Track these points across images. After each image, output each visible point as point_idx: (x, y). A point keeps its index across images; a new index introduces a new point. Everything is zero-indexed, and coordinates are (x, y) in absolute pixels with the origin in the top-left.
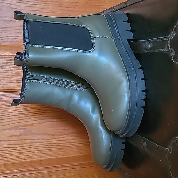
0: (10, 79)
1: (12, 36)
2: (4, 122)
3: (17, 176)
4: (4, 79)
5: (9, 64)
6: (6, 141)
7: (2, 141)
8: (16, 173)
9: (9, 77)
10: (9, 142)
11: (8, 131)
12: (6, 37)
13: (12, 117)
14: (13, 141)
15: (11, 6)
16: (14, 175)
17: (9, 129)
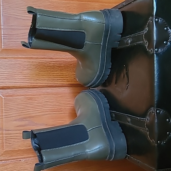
0: (16, 77)
1: (18, 42)
2: (12, 114)
3: (23, 161)
4: (11, 77)
5: (15, 65)
6: (14, 130)
7: (10, 131)
8: (22, 158)
9: (16, 75)
10: (16, 131)
11: (15, 122)
12: (12, 43)
13: (18, 110)
14: (19, 130)
15: (17, 17)
16: (20, 160)
17: (15, 120)
